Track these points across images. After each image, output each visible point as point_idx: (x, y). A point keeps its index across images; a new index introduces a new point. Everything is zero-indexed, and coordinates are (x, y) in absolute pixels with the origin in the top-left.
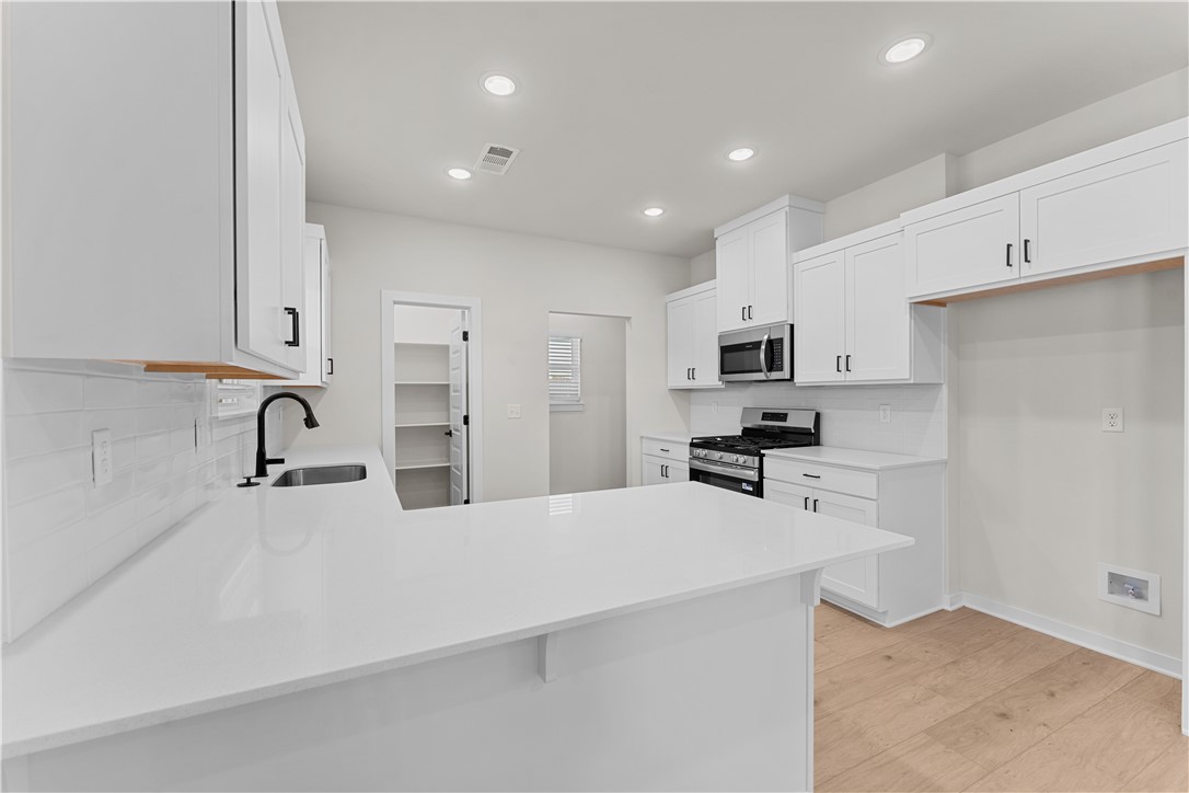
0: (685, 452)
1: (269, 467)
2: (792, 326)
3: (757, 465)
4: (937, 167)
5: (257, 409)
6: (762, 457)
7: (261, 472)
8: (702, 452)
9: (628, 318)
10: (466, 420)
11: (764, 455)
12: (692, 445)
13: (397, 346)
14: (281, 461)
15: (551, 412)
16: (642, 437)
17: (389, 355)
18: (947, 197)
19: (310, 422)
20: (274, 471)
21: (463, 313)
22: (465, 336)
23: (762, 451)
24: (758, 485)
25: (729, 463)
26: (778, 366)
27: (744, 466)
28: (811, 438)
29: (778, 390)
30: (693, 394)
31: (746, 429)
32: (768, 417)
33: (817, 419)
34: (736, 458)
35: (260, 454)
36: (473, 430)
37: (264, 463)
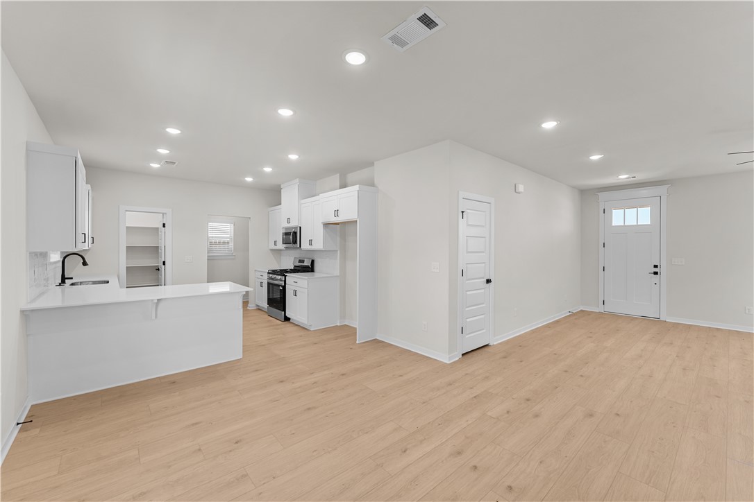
0: (266, 276)
1: (66, 280)
2: (300, 228)
3: (283, 280)
4: (336, 179)
6: (285, 277)
7: (63, 282)
8: (271, 275)
9: (250, 218)
10: (164, 263)
12: (268, 273)
13: (127, 227)
14: (72, 278)
15: (208, 259)
16: (255, 271)
17: (123, 232)
18: (340, 188)
19: (85, 264)
21: (163, 215)
22: (164, 225)
23: (285, 275)
24: (284, 287)
25: (277, 280)
26: (295, 242)
27: (281, 280)
28: (310, 269)
29: (298, 251)
30: (282, 252)
31: (295, 266)
32: (300, 261)
33: (313, 262)
34: (279, 277)
35: (63, 275)
36: (168, 268)
37: (64, 279)
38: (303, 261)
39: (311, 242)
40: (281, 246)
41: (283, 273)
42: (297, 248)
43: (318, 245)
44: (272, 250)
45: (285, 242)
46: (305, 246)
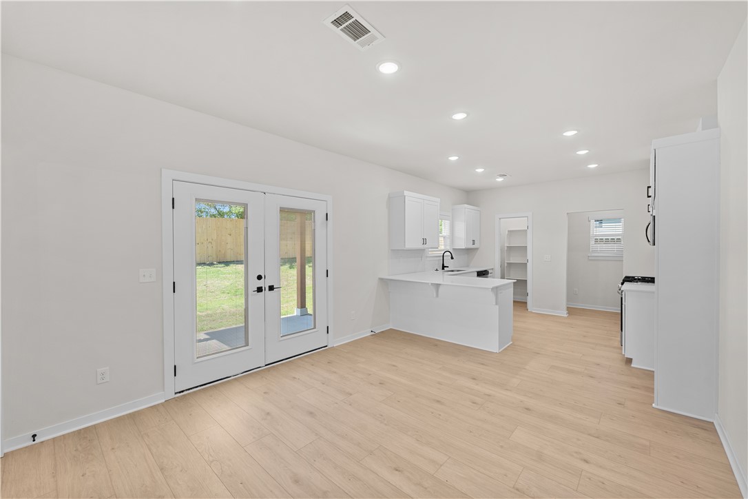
5: (442, 255)
10: (528, 261)
19: (452, 258)
20: (446, 269)
21: (527, 218)
22: (528, 228)
35: (443, 264)
36: (529, 265)
37: (443, 267)
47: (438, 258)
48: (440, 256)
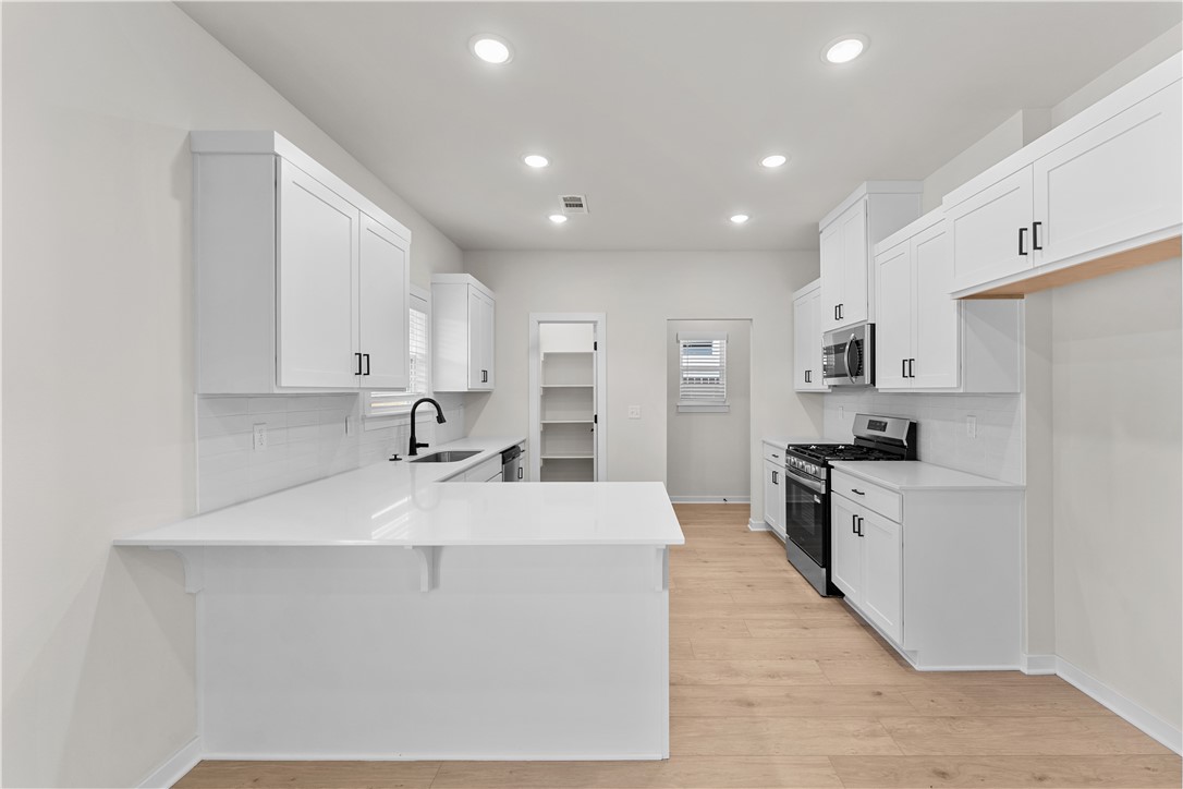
0: (783, 455)
1: (418, 449)
2: (873, 326)
3: (824, 476)
5: (410, 411)
6: (829, 468)
7: (413, 452)
8: (793, 459)
9: (751, 320)
10: (596, 419)
11: (833, 467)
12: (790, 451)
13: (546, 354)
14: (426, 446)
16: (764, 442)
19: (441, 418)
20: (421, 452)
21: (595, 326)
22: (596, 346)
23: (830, 463)
24: (827, 498)
25: (807, 475)
26: (857, 370)
27: (816, 477)
28: (905, 450)
29: (866, 397)
30: (826, 397)
31: (858, 438)
32: (873, 425)
33: (913, 428)
34: (812, 468)
35: (413, 439)
36: (600, 428)
37: (414, 446)
38: (883, 427)
39: (908, 369)
40: (821, 383)
41: (824, 454)
42: (863, 387)
43: (938, 374)
44: (801, 394)
45: (829, 372)
46: (889, 378)
47: (397, 422)
48: (404, 415)
